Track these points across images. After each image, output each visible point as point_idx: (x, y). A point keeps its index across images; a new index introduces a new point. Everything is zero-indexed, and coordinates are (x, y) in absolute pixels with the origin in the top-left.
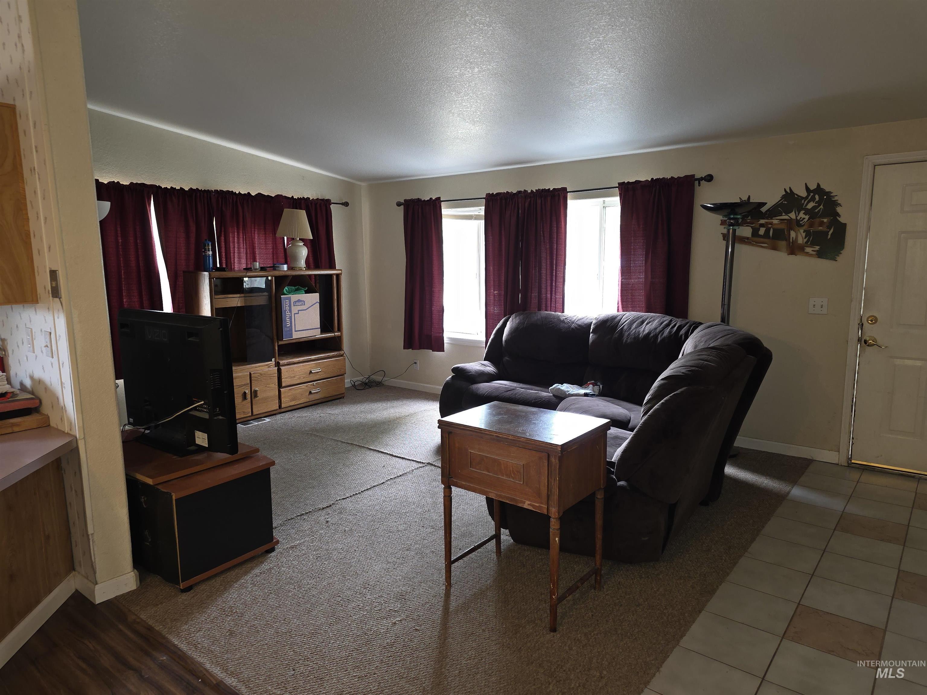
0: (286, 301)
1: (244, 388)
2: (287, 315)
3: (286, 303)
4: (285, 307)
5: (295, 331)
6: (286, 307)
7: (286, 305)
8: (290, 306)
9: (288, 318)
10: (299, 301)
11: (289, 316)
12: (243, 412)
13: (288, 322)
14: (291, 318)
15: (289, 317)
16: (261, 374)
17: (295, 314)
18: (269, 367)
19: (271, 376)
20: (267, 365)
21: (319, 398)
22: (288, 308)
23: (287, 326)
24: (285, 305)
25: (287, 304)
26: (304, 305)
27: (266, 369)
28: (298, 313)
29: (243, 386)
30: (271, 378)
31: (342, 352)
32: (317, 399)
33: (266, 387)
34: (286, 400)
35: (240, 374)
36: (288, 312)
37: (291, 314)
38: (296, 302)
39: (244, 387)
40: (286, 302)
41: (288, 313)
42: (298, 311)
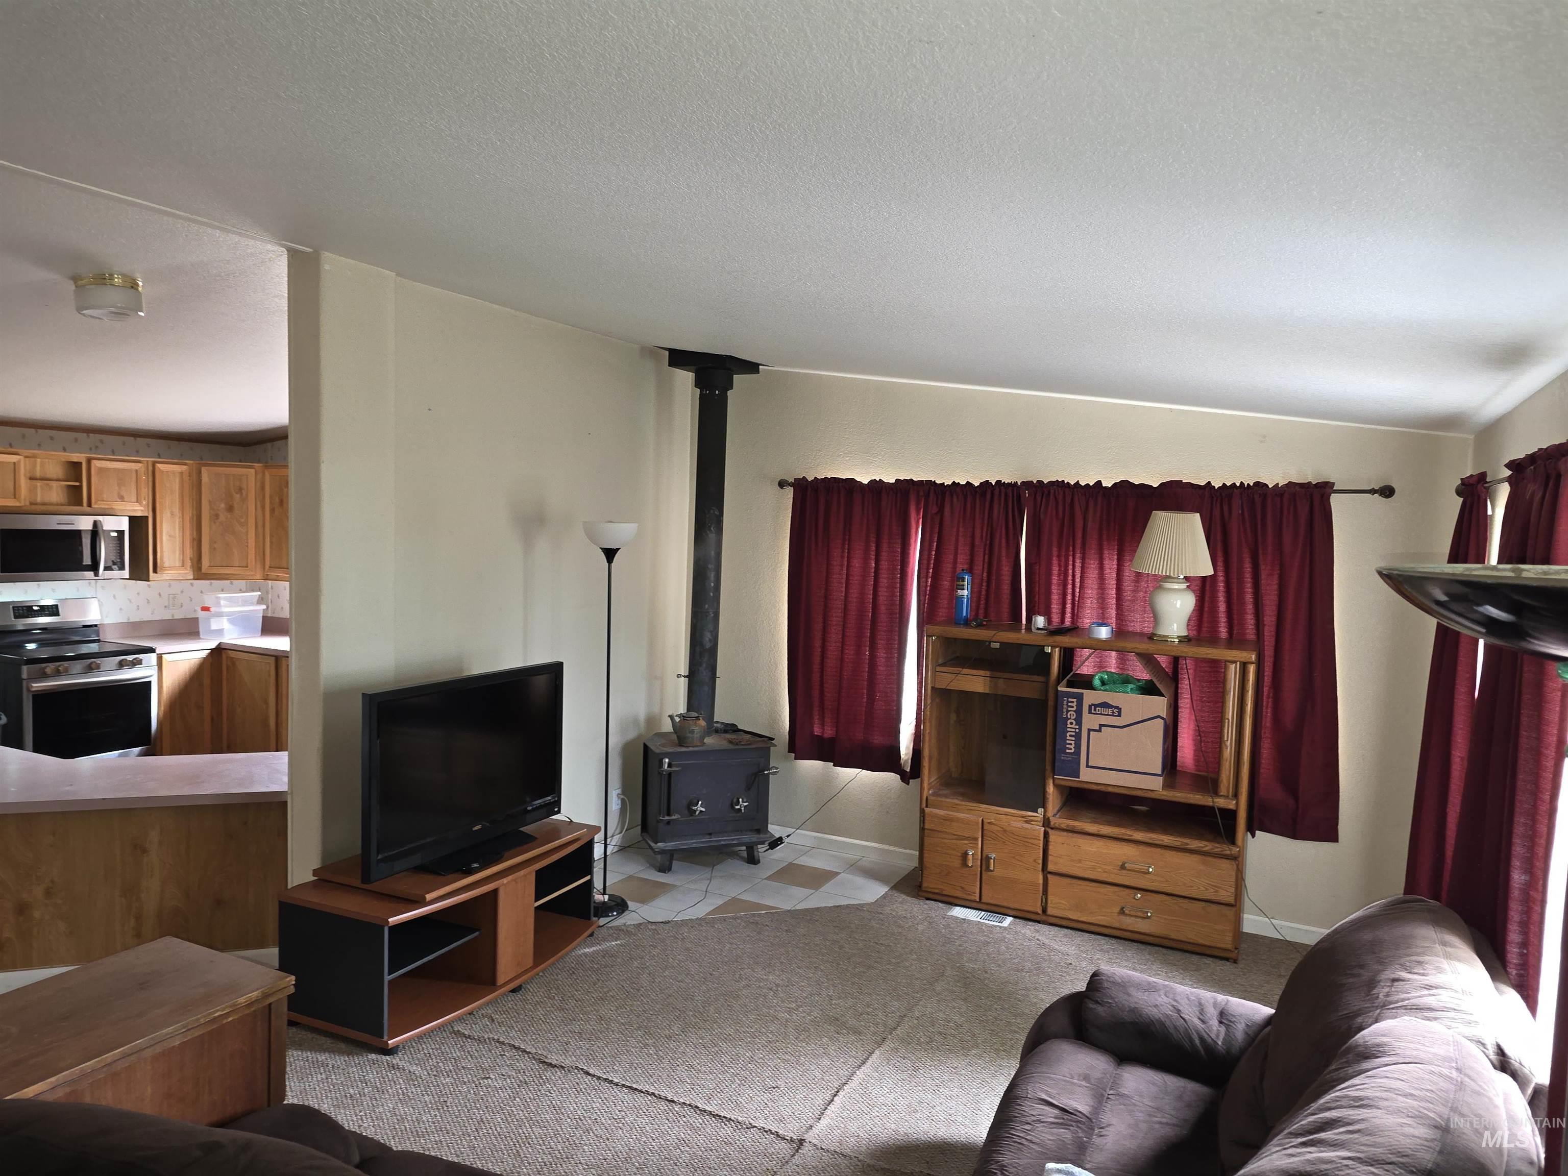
0: (1070, 700)
1: (966, 844)
2: (1068, 729)
3: (1070, 704)
4: (1065, 711)
5: (1088, 766)
6: (1067, 711)
7: (1069, 709)
8: (1079, 712)
9: (1071, 736)
10: (1105, 705)
11: (1075, 732)
12: (962, 888)
13: (1071, 744)
14: (1078, 737)
15: (1074, 734)
16: (1005, 831)
17: (1089, 730)
18: (1027, 822)
19: (1027, 840)
20: (1023, 817)
21: (1147, 931)
22: (1072, 715)
23: (1067, 751)
24: (1065, 707)
25: (1072, 707)
26: (1119, 715)
27: (1018, 824)
28: (1100, 731)
29: (964, 839)
30: (1025, 843)
31: (1235, 850)
32: (1142, 931)
33: (1014, 857)
34: (1060, 903)
35: (961, 815)
36: (1071, 723)
37: (1080, 729)
38: (1096, 706)
39: (966, 842)
40: (1068, 702)
41: (1072, 727)
42: (1101, 726)
